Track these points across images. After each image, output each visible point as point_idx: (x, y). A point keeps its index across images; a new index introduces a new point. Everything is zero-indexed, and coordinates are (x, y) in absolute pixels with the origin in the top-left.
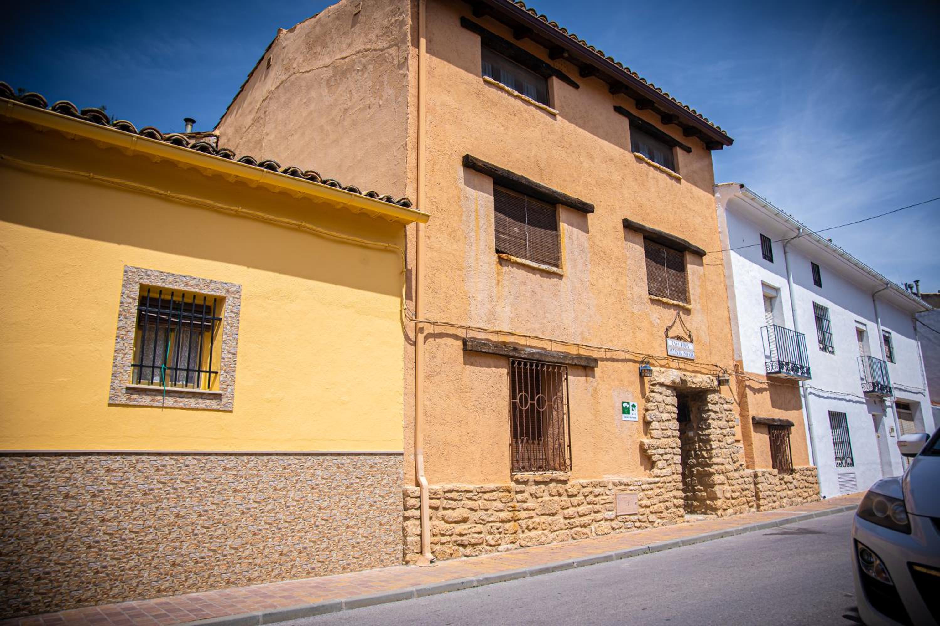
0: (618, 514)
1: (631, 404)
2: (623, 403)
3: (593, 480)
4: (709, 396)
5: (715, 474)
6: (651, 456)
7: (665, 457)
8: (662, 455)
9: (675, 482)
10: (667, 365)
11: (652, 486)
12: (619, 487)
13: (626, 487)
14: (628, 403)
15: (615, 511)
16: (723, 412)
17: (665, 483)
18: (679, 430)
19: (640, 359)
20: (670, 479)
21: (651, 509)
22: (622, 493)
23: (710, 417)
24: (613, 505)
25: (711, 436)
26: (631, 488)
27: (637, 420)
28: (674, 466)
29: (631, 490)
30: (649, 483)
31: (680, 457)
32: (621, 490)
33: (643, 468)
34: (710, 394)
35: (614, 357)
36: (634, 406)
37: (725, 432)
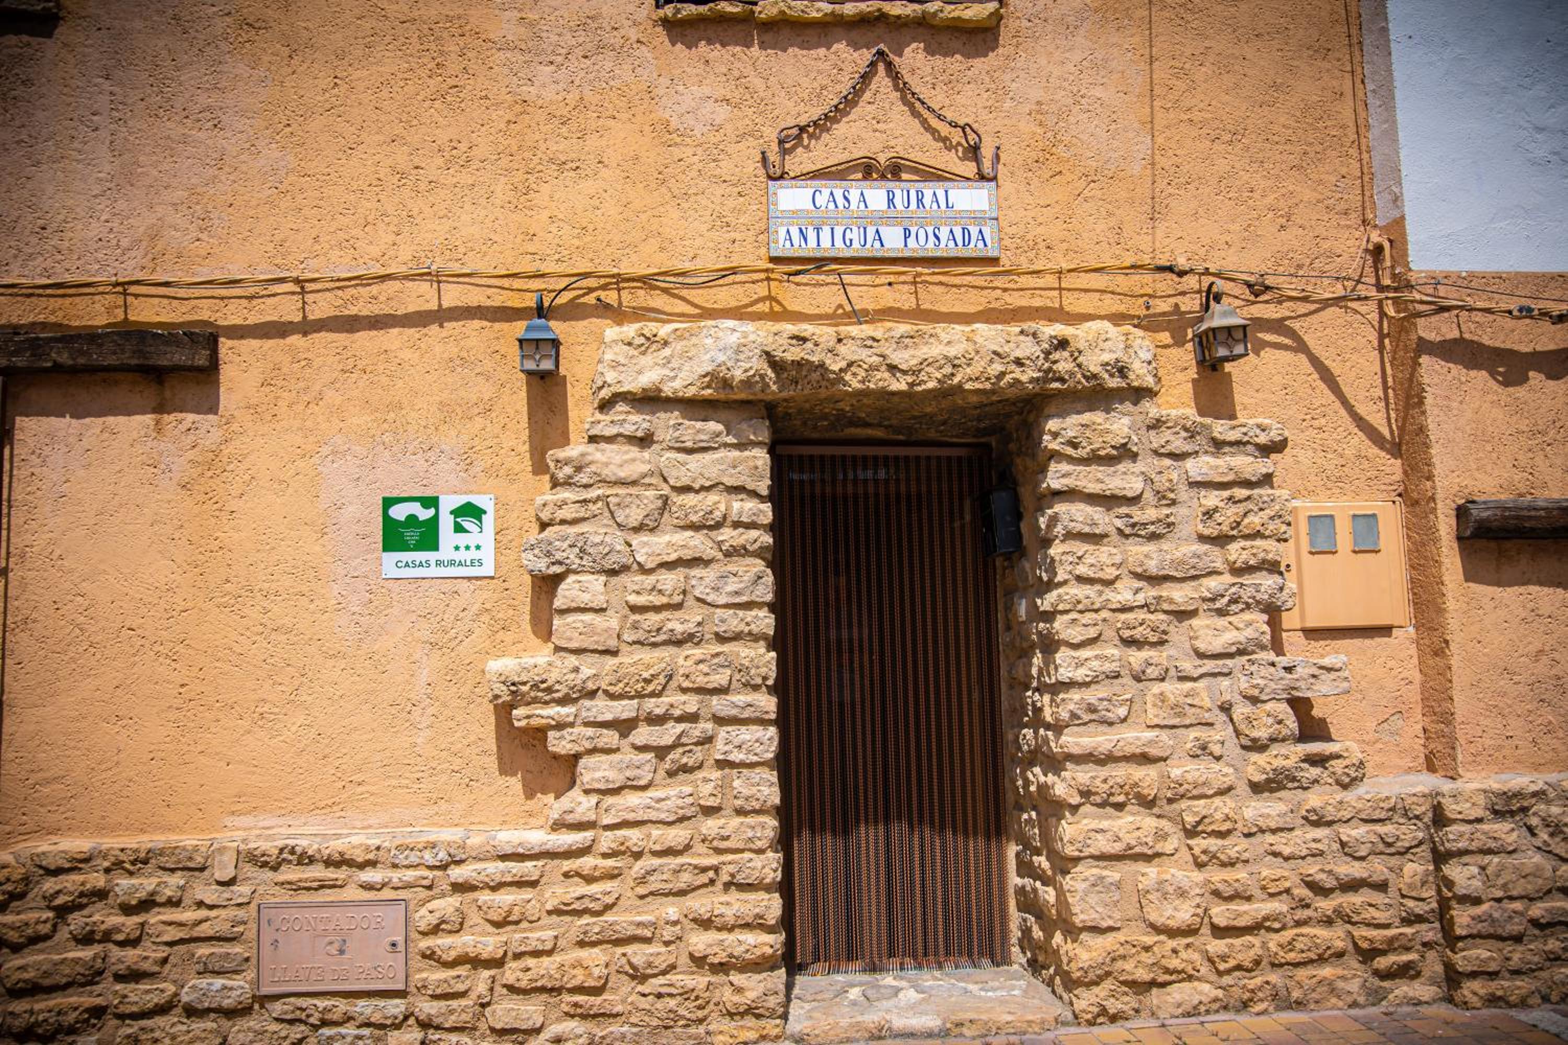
0: (265, 990)
1: (449, 503)
2: (388, 503)
3: (112, 843)
4: (1052, 425)
5: (1075, 809)
6: (540, 733)
7: (643, 734)
8: (624, 727)
9: (719, 851)
10: (764, 307)
11: (529, 868)
12: (290, 874)
13: (341, 874)
14: (431, 502)
15: (251, 975)
16: (1183, 493)
17: (638, 855)
18: (772, 607)
19: (530, 301)
20: (676, 836)
21: (512, 973)
22: (305, 897)
23: (1059, 529)
24: (236, 949)
25: (1059, 623)
26: (369, 875)
27: (488, 569)
28: (716, 774)
29: (368, 887)
30: (504, 857)
31: (772, 731)
32: (296, 887)
33: (515, 783)
34: (1062, 415)
35: (353, 310)
36: (471, 511)
37: (1179, 595)
